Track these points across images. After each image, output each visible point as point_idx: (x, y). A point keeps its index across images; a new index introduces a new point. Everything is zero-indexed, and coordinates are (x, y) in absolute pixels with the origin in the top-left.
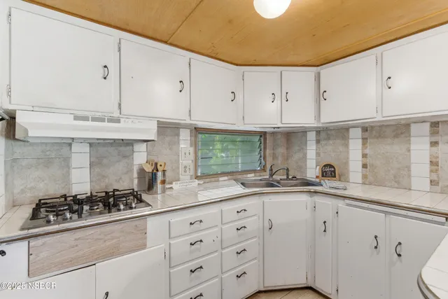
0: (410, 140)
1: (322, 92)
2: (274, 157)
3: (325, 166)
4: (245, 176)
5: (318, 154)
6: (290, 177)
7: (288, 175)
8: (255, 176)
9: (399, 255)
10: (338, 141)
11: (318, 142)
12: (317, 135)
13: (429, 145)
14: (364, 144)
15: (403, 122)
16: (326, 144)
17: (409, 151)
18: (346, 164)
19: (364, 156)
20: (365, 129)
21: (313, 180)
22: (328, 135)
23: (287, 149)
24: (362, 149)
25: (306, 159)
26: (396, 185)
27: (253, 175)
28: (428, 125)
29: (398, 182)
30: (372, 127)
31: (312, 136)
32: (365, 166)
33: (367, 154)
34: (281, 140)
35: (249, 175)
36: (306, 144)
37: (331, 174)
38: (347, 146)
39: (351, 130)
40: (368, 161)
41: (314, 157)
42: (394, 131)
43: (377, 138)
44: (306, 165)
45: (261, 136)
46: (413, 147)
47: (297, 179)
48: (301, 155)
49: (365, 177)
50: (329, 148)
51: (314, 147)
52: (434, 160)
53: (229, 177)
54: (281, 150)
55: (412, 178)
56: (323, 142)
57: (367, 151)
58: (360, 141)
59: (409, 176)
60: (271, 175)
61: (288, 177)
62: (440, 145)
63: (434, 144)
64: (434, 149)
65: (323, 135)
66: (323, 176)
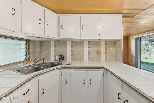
0: (84, 46)
1: (61, 25)
2: (34, 53)
3: (60, 56)
4: (17, 65)
5: (55, 51)
6: (45, 62)
7: (43, 61)
8: (24, 64)
9: (91, 84)
10: (63, 46)
11: (55, 46)
12: (55, 43)
13: (88, 48)
14: (72, 47)
15: (82, 41)
16: (59, 47)
17: (84, 49)
18: (66, 54)
19: (72, 51)
20: (72, 42)
21: (54, 62)
22: (59, 43)
23: (40, 49)
24: (71, 49)
25: (50, 53)
26: (81, 60)
27: (22, 64)
28: (88, 42)
29: (81, 59)
30: (74, 41)
31: (52, 43)
32: (72, 55)
33: (73, 51)
34: (38, 45)
35: (20, 65)
36: (50, 47)
37: (62, 59)
38: (66, 47)
39: (68, 42)
40: (73, 53)
41: (54, 52)
42: (80, 43)
43: (76, 45)
44: (50, 56)
45: (26, 42)
46: (85, 48)
47: (48, 63)
48: (47, 51)
49: (72, 58)
50: (60, 48)
51: (54, 48)
52: (89, 52)
53: (5, 68)
54: (38, 50)
55: (85, 58)
56: (57, 46)
57: (73, 50)
58: (71, 46)
59: (84, 57)
60: (36, 62)
61: (43, 63)
62: (90, 48)
63: (89, 47)
64: (89, 49)
65: (57, 43)
66: (59, 60)
